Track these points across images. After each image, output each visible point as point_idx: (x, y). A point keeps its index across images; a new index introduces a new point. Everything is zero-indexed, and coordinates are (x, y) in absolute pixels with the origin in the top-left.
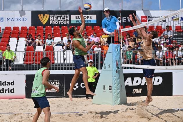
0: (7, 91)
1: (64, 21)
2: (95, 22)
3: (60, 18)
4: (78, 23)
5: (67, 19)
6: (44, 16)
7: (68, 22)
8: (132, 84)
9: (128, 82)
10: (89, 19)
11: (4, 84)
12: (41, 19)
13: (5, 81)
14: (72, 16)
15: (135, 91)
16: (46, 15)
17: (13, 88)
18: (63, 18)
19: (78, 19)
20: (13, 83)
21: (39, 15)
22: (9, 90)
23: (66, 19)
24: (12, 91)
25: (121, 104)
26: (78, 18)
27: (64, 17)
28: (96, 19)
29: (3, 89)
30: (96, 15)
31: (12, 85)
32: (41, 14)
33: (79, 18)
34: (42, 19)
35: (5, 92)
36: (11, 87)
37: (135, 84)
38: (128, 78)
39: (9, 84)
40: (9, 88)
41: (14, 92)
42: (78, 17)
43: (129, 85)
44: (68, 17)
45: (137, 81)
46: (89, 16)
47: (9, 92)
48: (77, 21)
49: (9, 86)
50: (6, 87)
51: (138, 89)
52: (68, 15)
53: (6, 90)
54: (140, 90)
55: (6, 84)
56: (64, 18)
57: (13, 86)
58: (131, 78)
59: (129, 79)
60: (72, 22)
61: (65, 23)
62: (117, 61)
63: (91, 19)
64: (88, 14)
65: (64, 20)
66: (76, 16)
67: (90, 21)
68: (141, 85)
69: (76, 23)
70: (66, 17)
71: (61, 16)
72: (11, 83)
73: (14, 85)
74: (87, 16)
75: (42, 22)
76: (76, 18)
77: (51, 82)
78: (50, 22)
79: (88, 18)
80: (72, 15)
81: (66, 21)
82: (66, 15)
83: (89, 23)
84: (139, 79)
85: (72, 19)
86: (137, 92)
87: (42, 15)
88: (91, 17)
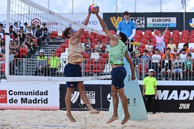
1: (139, 25)
2: (175, 26)
3: (135, 21)
4: (155, 26)
5: (143, 22)
6: (116, 19)
7: (144, 26)
10: (168, 22)
12: (113, 23)
14: (148, 18)
16: (118, 18)
18: (138, 22)
19: (155, 23)
21: (111, 18)
23: (141, 22)
26: (155, 21)
27: (139, 20)
28: (175, 22)
30: (175, 18)
32: (114, 16)
33: (157, 21)
34: (115, 22)
42: (156, 19)
44: (144, 20)
46: (168, 18)
48: (154, 25)
52: (144, 18)
56: (140, 22)
60: (148, 26)
61: (140, 26)
63: (169, 22)
64: (166, 17)
65: (139, 23)
66: (153, 19)
67: (169, 24)
69: (152, 26)
70: (141, 20)
71: (136, 18)
74: (166, 19)
75: (114, 25)
76: (153, 21)
81: (142, 24)
82: (141, 18)
85: (148, 22)
87: (114, 18)
88: (170, 20)
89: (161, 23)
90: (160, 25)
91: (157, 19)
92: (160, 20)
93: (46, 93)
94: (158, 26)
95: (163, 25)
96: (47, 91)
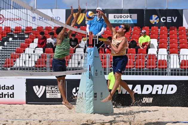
0: (7, 96)
2: (136, 22)
4: (116, 23)
8: (142, 93)
9: (137, 90)
10: (129, 19)
11: (3, 88)
13: (5, 85)
15: (145, 100)
16: (81, 14)
17: (13, 93)
20: (13, 87)
21: (74, 14)
22: (8, 95)
24: (12, 96)
25: (94, 114)
26: (116, 17)
29: (2, 93)
30: (136, 15)
31: (11, 89)
33: (118, 17)
35: (5, 97)
36: (10, 92)
37: (145, 92)
38: (137, 85)
39: (8, 88)
40: (8, 93)
41: (13, 97)
42: (117, 16)
43: (138, 93)
45: (148, 89)
46: (129, 15)
47: (8, 97)
49: (8, 91)
50: (5, 92)
51: (148, 98)
52: (106, 14)
53: (5, 95)
54: (151, 99)
55: (6, 88)
57: (13, 91)
58: (140, 86)
59: (138, 87)
62: (90, 65)
63: (131, 19)
64: (128, 13)
66: (114, 16)
67: (130, 21)
68: (152, 93)
72: (11, 87)
73: (13, 89)
74: (127, 16)
76: (114, 18)
77: (52, 87)
78: (86, 21)
79: (127, 17)
80: (110, 14)
83: (129, 23)
84: (150, 87)
86: (147, 102)
88: (131, 16)
89: (123, 19)
90: (121, 21)
91: (119, 16)
92: (121, 16)
93: (12, 88)
94: (119, 23)
95: (125, 21)
96: (13, 85)
